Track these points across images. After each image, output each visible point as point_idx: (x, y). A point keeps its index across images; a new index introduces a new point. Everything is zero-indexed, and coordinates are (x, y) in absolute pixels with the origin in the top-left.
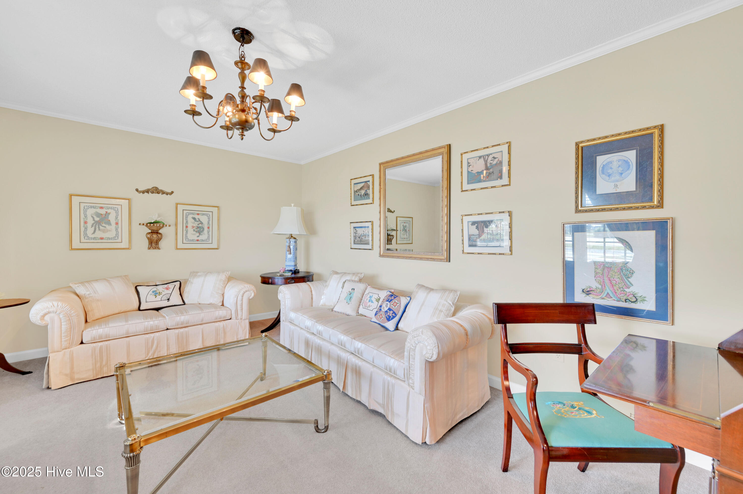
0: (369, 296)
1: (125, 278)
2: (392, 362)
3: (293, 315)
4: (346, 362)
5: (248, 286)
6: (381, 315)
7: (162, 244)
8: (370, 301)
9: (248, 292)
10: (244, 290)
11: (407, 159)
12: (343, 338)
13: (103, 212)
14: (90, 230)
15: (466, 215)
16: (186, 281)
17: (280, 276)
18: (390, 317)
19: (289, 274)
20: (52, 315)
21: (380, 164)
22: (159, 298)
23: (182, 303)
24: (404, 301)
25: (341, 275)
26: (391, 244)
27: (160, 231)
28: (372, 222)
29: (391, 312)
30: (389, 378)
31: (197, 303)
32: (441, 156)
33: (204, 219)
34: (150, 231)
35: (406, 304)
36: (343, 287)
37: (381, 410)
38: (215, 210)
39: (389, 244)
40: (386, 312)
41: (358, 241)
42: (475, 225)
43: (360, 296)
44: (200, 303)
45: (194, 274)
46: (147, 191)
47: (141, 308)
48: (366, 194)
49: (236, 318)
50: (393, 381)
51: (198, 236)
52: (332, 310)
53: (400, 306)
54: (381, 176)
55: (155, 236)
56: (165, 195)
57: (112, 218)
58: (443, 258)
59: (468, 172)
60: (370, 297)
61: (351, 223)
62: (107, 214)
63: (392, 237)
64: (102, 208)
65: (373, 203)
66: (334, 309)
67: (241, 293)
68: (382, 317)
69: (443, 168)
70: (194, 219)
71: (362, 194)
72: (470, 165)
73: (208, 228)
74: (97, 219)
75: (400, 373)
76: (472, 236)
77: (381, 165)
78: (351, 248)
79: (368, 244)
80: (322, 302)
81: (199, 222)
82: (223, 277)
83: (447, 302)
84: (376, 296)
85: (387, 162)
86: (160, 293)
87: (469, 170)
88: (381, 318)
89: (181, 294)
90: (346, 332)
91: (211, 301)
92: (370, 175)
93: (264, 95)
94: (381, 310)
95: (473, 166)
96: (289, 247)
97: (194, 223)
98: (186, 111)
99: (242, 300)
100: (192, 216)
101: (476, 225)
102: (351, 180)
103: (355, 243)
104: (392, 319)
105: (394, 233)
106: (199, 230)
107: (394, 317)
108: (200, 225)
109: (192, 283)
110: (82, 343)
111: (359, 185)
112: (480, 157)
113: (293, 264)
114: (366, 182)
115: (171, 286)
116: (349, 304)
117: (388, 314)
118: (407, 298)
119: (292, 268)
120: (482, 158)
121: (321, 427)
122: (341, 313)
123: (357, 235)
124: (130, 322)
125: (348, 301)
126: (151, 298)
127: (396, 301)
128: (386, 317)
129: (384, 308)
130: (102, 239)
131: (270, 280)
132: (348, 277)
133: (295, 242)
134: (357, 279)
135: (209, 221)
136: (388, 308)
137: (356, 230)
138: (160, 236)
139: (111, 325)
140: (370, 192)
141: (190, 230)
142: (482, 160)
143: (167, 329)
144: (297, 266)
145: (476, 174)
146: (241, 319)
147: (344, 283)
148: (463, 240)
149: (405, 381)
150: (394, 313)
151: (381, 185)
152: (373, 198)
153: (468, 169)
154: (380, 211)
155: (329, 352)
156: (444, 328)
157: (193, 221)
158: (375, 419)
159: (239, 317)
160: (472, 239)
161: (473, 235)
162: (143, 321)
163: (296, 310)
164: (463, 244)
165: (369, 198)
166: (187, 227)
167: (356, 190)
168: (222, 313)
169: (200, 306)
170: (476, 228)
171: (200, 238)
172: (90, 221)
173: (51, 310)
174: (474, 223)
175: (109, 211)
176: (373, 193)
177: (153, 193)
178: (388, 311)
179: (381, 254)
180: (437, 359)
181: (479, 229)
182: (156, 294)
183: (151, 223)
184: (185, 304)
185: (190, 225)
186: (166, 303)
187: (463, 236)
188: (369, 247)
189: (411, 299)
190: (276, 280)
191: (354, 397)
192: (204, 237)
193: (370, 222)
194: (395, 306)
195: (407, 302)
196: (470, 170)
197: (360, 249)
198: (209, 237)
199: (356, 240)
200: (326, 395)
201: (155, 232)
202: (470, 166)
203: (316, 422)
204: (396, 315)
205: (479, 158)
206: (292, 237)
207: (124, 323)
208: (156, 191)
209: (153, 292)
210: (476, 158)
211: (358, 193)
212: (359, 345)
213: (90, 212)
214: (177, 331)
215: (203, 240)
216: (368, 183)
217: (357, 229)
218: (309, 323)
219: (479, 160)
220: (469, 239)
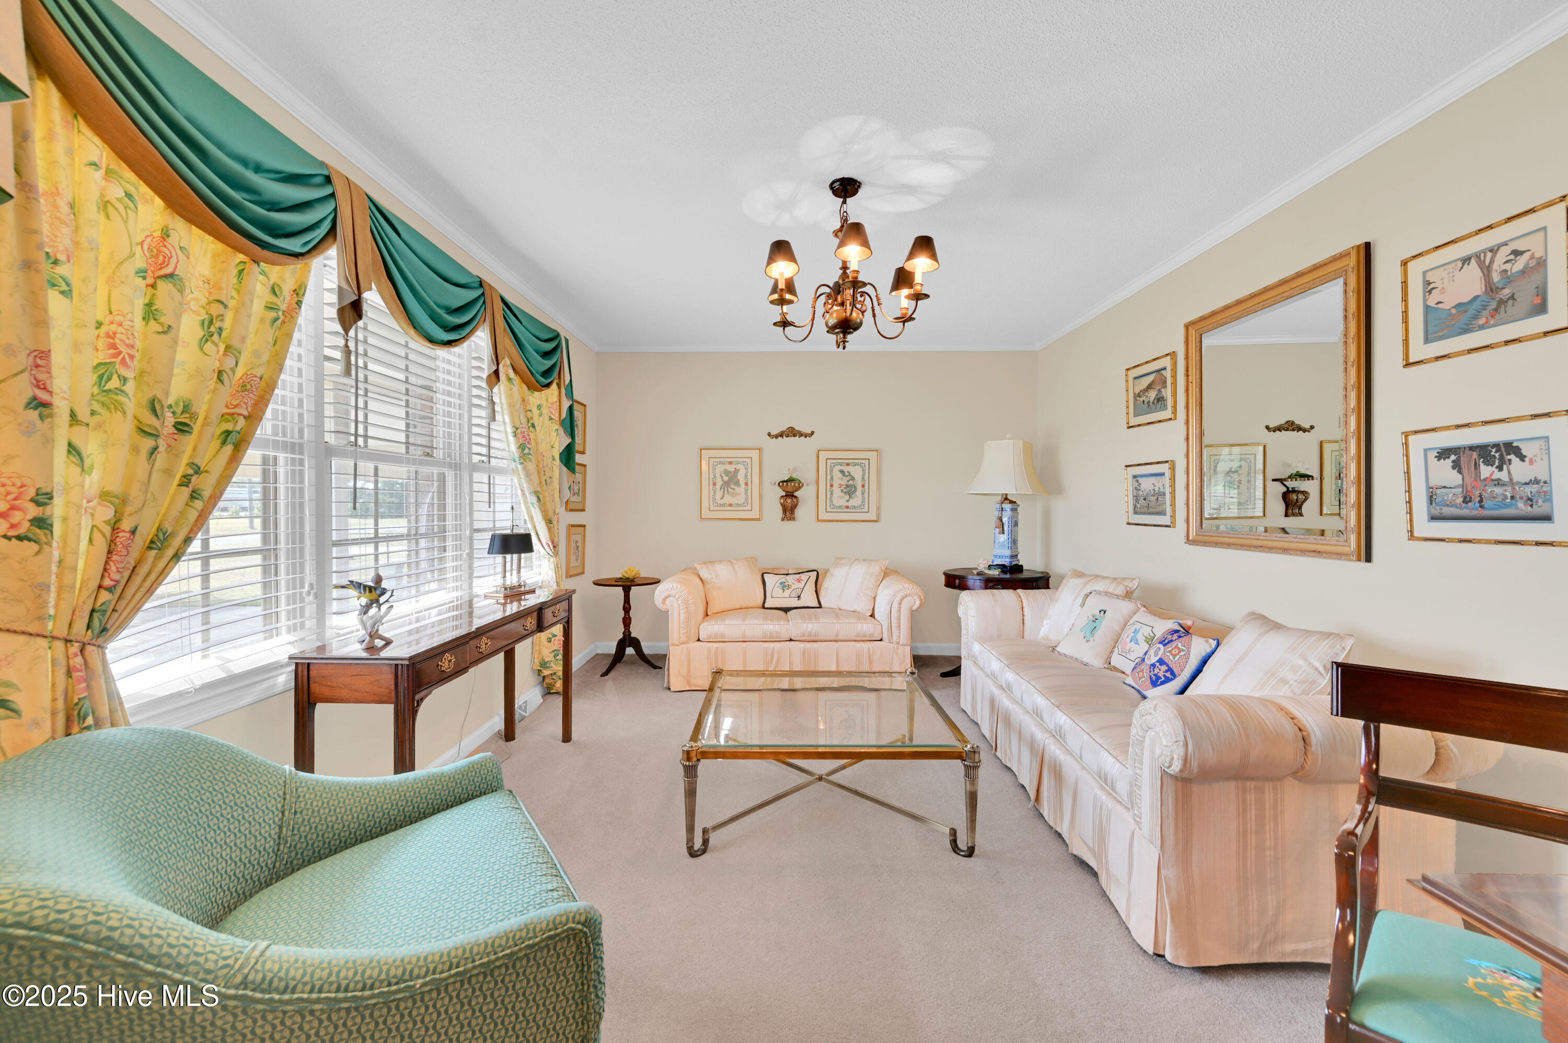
0: (1132, 629)
1: (751, 560)
2: (1110, 764)
3: (977, 648)
4: (1041, 751)
5: (909, 588)
6: (1142, 671)
7: (799, 512)
8: (1134, 640)
9: (909, 598)
10: (903, 594)
11: (1250, 303)
12: (1041, 701)
13: (731, 468)
14: (719, 494)
15: (1416, 432)
16: (826, 572)
17: (978, 574)
18: (1158, 677)
19: (995, 573)
20: (671, 599)
21: (1187, 326)
22: (787, 592)
23: (816, 604)
24: (1198, 647)
25: (1086, 579)
26: (1301, 515)
27: (796, 494)
28: (1172, 465)
29: (1164, 668)
30: (1104, 797)
31: (835, 606)
32: (1341, 280)
33: (856, 472)
34: (784, 494)
35: (1204, 654)
36: (1083, 605)
37: (1092, 863)
38: (873, 456)
39: (1294, 515)
40: (1153, 665)
41: (1142, 507)
42: (1449, 458)
43: (1117, 627)
44: (841, 607)
45: (838, 561)
46: (781, 435)
47: (766, 606)
48: (1160, 399)
49: (889, 640)
50: (1109, 803)
51: (848, 501)
52: (1054, 649)
53: (1187, 658)
54: (1190, 354)
55: (789, 501)
56: (803, 438)
57: (741, 476)
58: (1346, 550)
59: (1427, 308)
60: (1136, 631)
61: (1127, 466)
62: (737, 471)
63: (1301, 497)
64: (730, 463)
65: (1175, 419)
66: (1058, 649)
67: (899, 597)
68: (1143, 676)
69: (1346, 310)
70: (842, 472)
71: (1152, 400)
72: (1434, 288)
73: (863, 486)
74: (726, 479)
75: (1122, 788)
76: (1438, 491)
77: (1190, 328)
78: (1128, 524)
79: (1163, 513)
80: (1043, 632)
81: (849, 478)
82: (876, 569)
83: (1306, 660)
84: (1147, 631)
85: (1203, 319)
86: (789, 587)
87: (1429, 303)
88: (1140, 678)
89: (816, 591)
90: (1052, 692)
91: (856, 606)
92: (1167, 355)
93: (856, 278)
94: (1143, 660)
95: (1443, 288)
96: (1001, 519)
97: (842, 479)
98: (775, 324)
99: (899, 610)
100: (839, 468)
101: (1453, 457)
102: (1128, 370)
103: (1136, 513)
104: (1163, 683)
105: (1310, 486)
106: (850, 490)
107: (1167, 680)
108: (851, 482)
109: (832, 575)
110: (699, 640)
111: (1143, 379)
112: (1466, 260)
113: (1008, 552)
114: (1158, 371)
115: (804, 577)
116: (1088, 641)
117: (1156, 670)
118: (1211, 641)
119: (1006, 562)
120: (1473, 261)
121: (963, 845)
122: (1071, 658)
123: (1140, 493)
124: (747, 622)
125: (1088, 633)
126: (778, 592)
127: (1180, 645)
128: (1151, 678)
129: (1149, 659)
130: (730, 505)
131: (957, 581)
132: (1100, 586)
133: (1014, 510)
134: (1120, 590)
135: (864, 474)
136: (1157, 658)
137: (1137, 481)
138: (795, 500)
139: (727, 622)
140: (1167, 393)
141: (837, 491)
142: (1473, 268)
143: (791, 640)
144: (1019, 557)
145: (1454, 311)
146: (898, 643)
147: (1087, 596)
148: (1409, 502)
149: (1129, 809)
150: (1170, 670)
151: (1190, 373)
152: (1175, 407)
153: (1425, 300)
154: (1188, 435)
155: (1020, 725)
156: (1223, 709)
157: (841, 475)
158: (1078, 874)
159: (895, 638)
160: (1440, 499)
161: (1445, 487)
162: (761, 622)
163: (983, 639)
164: (1410, 512)
165: (1165, 408)
166: (832, 486)
167: (1137, 392)
168: (867, 627)
169: (838, 613)
170: (1454, 468)
171: (852, 502)
172: (719, 482)
173: (671, 593)
174: (1444, 454)
175: (738, 467)
176: (1174, 395)
177: (788, 436)
178: (1158, 664)
179: (1191, 538)
180: (1181, 771)
181: (1465, 470)
182: (784, 586)
183: (783, 482)
184: (820, 607)
185: (836, 483)
186: (794, 603)
187: (1409, 491)
188: (1165, 520)
189: (1218, 645)
190: (970, 583)
191: (1051, 824)
192: (856, 501)
193: (1167, 462)
194: (1174, 656)
195: (1209, 650)
196: (1431, 302)
197: (1145, 525)
198: (863, 501)
199: (1138, 506)
200: (968, 789)
201: (790, 495)
202: (1434, 291)
203: (954, 832)
204: (1174, 676)
205: (1463, 264)
206: (1006, 499)
207: (740, 622)
208: (792, 432)
209: (781, 583)
210: (1450, 266)
211: (1141, 399)
212: (1062, 719)
213: (720, 469)
214: (802, 645)
215: (854, 507)
216: (1163, 372)
217: (1140, 480)
218: (995, 665)
219: (1462, 268)
220: (1431, 499)
